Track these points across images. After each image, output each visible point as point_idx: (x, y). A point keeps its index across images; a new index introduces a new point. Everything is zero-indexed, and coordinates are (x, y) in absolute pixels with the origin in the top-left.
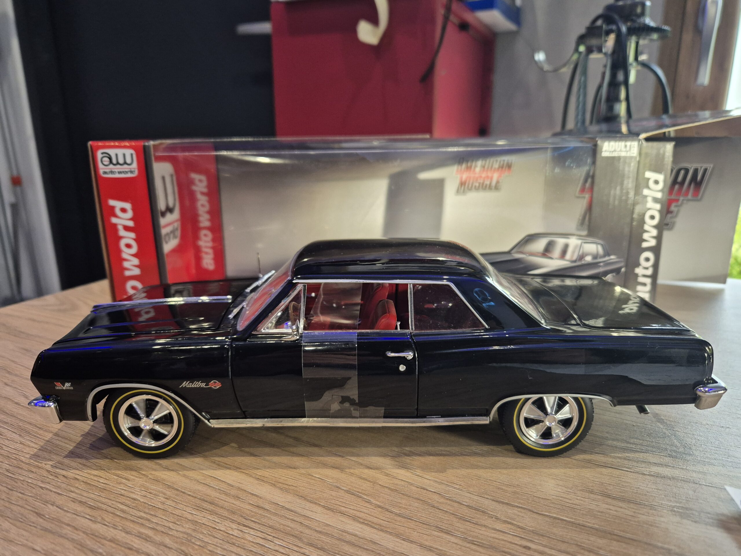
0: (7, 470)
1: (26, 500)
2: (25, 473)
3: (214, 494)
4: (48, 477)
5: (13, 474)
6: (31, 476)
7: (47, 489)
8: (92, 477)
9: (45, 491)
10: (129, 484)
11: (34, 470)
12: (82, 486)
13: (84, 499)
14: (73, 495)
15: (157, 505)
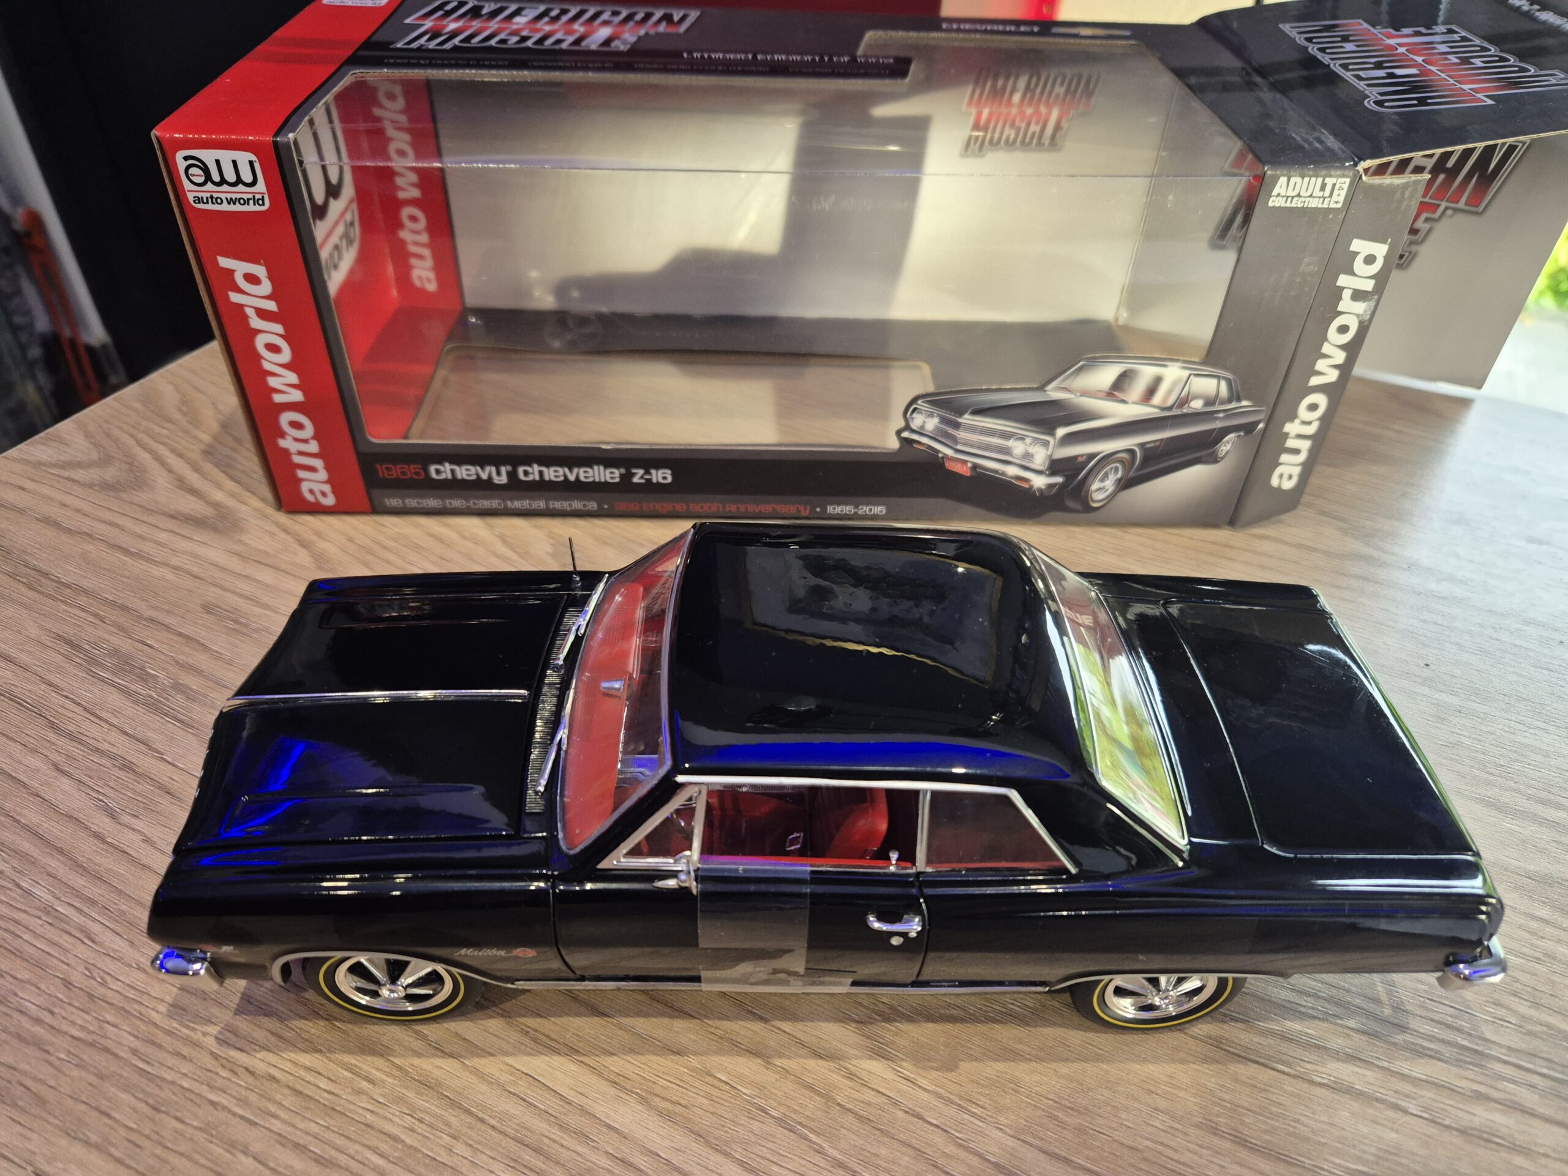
0: (135, 1052)
1: (192, 1140)
2: (171, 1061)
3: (539, 1125)
4: (217, 1074)
5: (148, 1063)
6: (184, 1071)
7: (224, 1108)
8: (303, 1073)
9: (223, 1116)
10: (376, 1093)
11: (186, 1051)
12: (290, 1101)
13: (302, 1139)
14: (277, 1125)
15: (439, 1155)
